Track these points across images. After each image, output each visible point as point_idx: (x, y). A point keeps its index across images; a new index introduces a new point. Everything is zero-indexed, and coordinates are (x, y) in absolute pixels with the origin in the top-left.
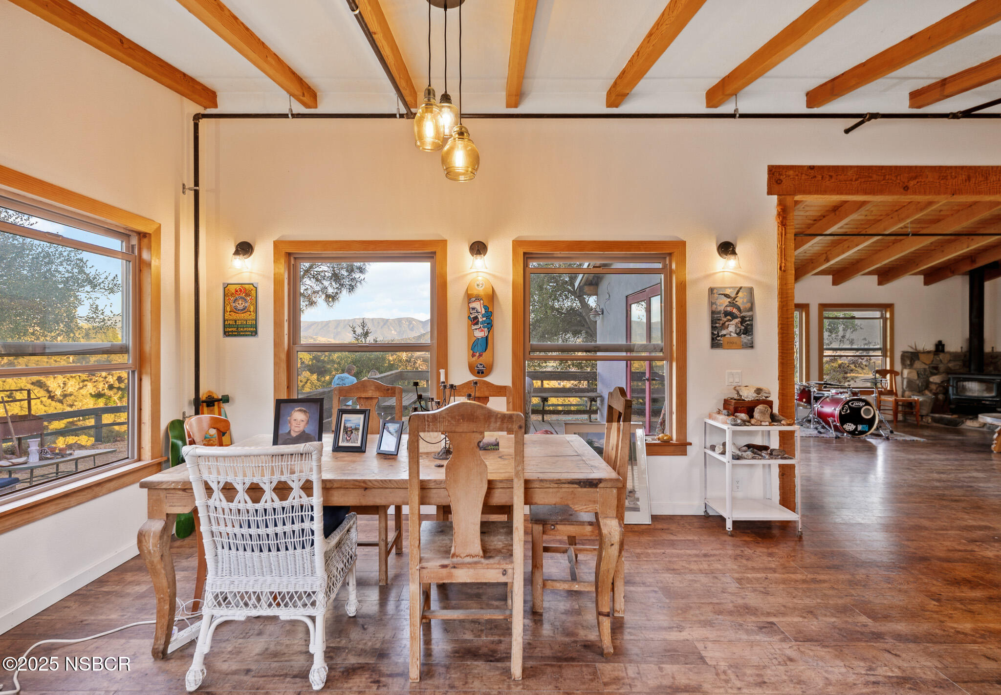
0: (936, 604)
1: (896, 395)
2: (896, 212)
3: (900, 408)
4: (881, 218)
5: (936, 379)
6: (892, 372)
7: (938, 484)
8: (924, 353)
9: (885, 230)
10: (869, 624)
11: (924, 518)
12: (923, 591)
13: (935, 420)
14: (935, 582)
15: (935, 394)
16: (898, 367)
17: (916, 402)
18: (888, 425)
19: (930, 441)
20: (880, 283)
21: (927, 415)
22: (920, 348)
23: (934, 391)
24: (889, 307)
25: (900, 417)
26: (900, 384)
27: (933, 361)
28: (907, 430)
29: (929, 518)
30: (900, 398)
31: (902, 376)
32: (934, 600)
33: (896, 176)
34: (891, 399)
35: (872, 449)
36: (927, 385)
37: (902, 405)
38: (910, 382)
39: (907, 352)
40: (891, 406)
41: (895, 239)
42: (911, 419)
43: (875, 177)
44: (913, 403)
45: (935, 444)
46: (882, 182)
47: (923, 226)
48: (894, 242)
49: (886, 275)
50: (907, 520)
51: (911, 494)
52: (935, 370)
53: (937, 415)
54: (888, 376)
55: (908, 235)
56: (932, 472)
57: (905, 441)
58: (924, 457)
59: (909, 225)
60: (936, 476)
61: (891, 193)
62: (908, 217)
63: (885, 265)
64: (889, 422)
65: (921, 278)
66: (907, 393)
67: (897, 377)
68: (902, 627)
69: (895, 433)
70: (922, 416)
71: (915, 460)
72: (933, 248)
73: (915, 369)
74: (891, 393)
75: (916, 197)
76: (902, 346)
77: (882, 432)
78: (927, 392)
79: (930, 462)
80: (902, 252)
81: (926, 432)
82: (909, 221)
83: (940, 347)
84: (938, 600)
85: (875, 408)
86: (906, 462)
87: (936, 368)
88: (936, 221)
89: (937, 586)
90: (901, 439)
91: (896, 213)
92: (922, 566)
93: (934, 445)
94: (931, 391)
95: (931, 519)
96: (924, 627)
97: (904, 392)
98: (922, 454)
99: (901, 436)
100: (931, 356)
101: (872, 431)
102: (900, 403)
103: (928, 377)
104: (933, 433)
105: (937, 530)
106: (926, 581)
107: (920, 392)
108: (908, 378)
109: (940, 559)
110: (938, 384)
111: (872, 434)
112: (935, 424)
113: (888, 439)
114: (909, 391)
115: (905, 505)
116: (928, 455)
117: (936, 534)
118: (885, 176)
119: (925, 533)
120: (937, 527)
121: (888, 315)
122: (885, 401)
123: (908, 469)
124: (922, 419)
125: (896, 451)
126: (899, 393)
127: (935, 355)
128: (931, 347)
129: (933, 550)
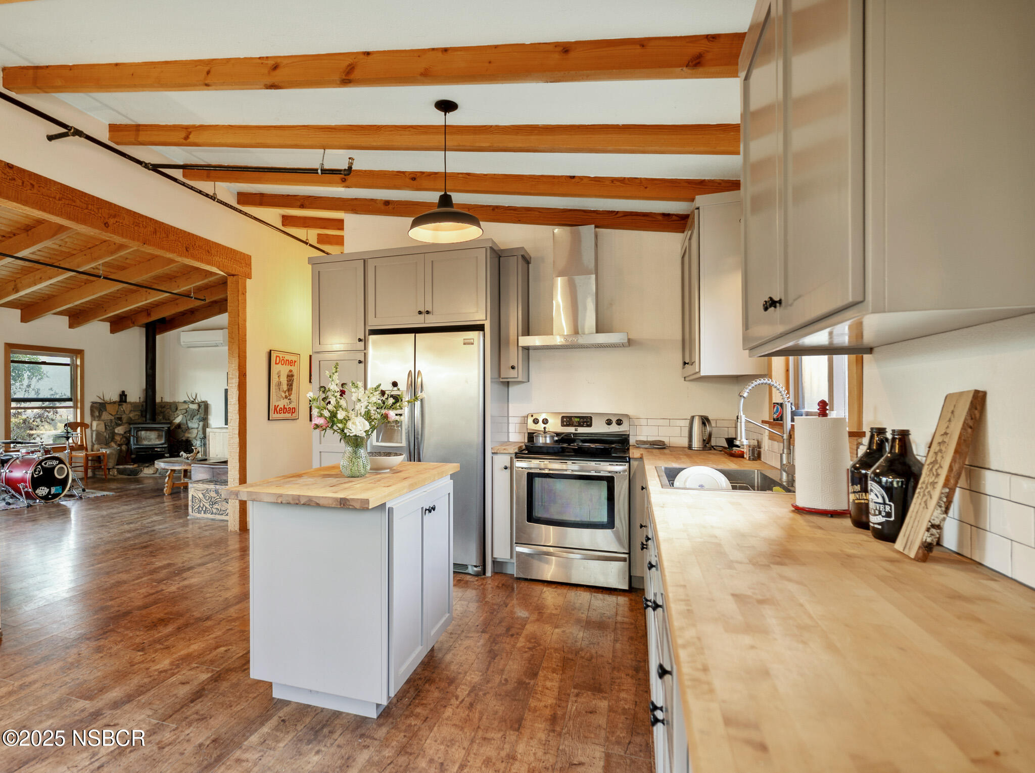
0: (141, 653)
1: (87, 450)
2: (90, 248)
3: (90, 464)
4: (74, 252)
5: (120, 430)
6: (83, 425)
7: (129, 535)
8: (110, 403)
9: (78, 267)
10: (87, 706)
11: (122, 572)
12: (130, 646)
13: (120, 472)
14: (138, 633)
15: (120, 445)
16: (88, 420)
17: (103, 454)
18: (80, 483)
19: (118, 494)
20: (71, 326)
21: (113, 468)
22: (107, 399)
23: (118, 443)
24: (79, 353)
25: (90, 474)
26: (90, 437)
27: (117, 412)
28: (96, 485)
29: (126, 571)
30: (90, 453)
31: (91, 428)
32: (139, 651)
33: (98, 209)
34: (82, 454)
35: (65, 512)
36: (113, 435)
37: (91, 460)
38: (98, 434)
39: (96, 403)
40: (81, 462)
41: (87, 280)
42: (100, 474)
43: (78, 203)
44: (102, 457)
45: (122, 495)
46: (86, 211)
47: (112, 270)
48: (87, 282)
49: (77, 317)
50: (108, 580)
51: (108, 551)
52: (119, 420)
53: (121, 467)
54: (79, 429)
55: (100, 277)
56: (123, 525)
57: (97, 497)
58: (115, 511)
59: (101, 267)
60: (127, 527)
61: (92, 225)
62: (100, 258)
63: (76, 306)
64: (81, 479)
65: (107, 325)
66: (96, 446)
67: (87, 430)
68: (116, 694)
69: (87, 490)
70: (109, 469)
71: (107, 515)
72: (119, 295)
73: (103, 420)
74: (81, 447)
75: (115, 237)
76: (91, 397)
77: (75, 492)
78: (113, 444)
79: (120, 515)
80: (93, 294)
81: (113, 485)
82: (101, 262)
83: (123, 396)
84: (143, 650)
85: (68, 466)
86: (100, 519)
87: (120, 419)
88: (123, 268)
89: (141, 637)
90: (92, 496)
91: (89, 250)
92: (126, 621)
93: (120, 497)
94: (116, 442)
95: (127, 572)
96: (135, 681)
97: (93, 445)
98: (113, 508)
99: (92, 493)
100: (116, 406)
101: (65, 492)
102: (90, 458)
103: (114, 428)
104: (119, 486)
105: (134, 580)
106: (131, 635)
107: (107, 444)
108: (97, 431)
109: (140, 608)
110: (122, 435)
111: (66, 496)
112: (120, 476)
113: (81, 498)
114: (98, 444)
115: (104, 564)
116: (118, 508)
117: (133, 585)
118: (88, 205)
119: (124, 587)
120: (133, 578)
121: (79, 363)
122: (77, 457)
123: (103, 526)
124: (109, 472)
125: (90, 509)
126: (89, 447)
127: (119, 405)
128: (116, 398)
129: (133, 602)
